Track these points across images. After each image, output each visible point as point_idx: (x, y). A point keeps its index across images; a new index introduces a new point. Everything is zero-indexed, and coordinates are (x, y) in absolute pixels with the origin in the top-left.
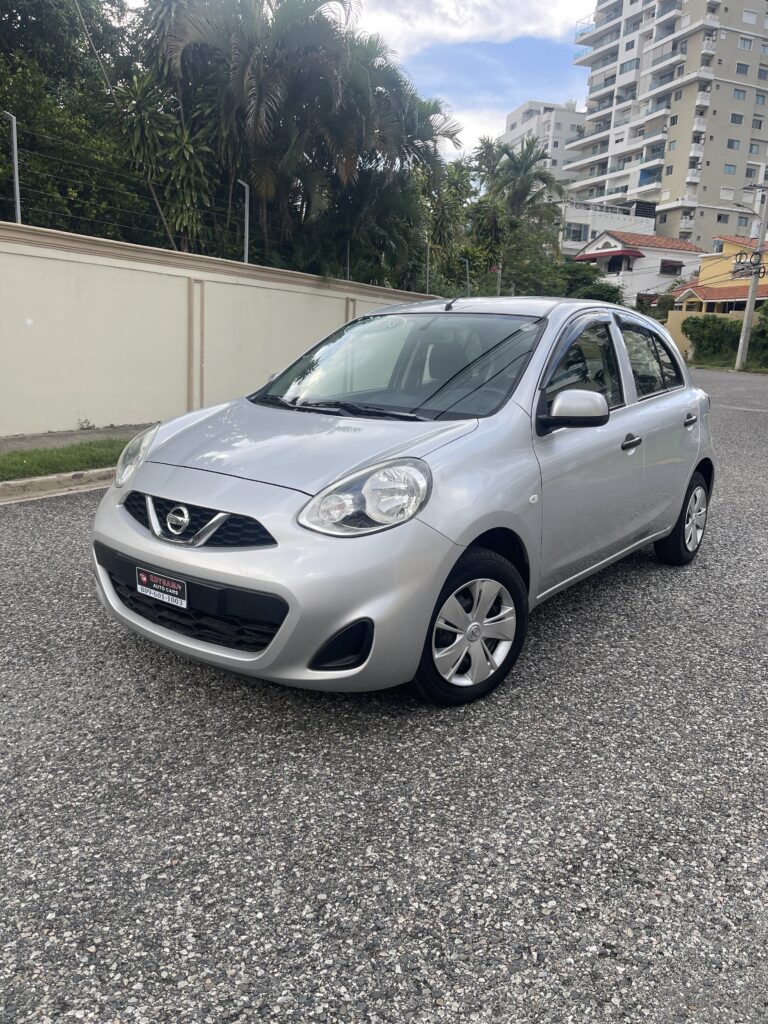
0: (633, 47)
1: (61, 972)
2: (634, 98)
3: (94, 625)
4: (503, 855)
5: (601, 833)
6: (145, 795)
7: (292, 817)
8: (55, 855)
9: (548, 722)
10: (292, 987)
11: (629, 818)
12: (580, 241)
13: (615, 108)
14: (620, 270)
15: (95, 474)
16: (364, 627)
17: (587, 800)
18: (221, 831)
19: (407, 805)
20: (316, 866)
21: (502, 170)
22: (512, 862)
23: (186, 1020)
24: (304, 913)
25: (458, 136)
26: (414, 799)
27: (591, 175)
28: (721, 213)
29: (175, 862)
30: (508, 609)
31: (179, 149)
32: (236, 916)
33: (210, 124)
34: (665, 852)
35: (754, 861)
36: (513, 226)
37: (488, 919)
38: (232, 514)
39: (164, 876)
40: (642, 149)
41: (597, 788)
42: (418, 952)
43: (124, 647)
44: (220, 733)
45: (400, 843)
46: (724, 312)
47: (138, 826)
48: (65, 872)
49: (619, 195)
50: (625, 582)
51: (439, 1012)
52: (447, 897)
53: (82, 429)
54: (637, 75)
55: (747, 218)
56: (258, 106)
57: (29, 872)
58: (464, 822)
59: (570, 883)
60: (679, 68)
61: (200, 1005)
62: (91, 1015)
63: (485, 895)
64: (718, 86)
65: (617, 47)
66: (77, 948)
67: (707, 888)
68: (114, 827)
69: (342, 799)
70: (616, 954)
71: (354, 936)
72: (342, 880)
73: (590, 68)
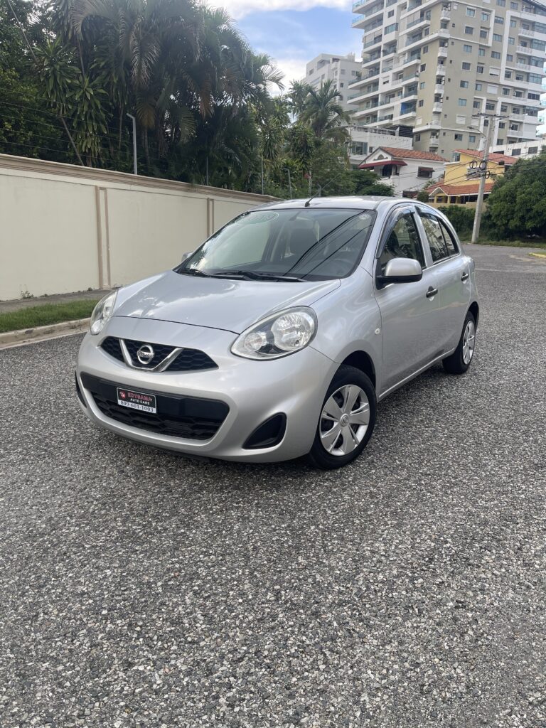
0: (393, 15)
1: (121, 644)
2: (395, 51)
3: (75, 431)
4: (384, 555)
5: (442, 538)
6: (144, 536)
7: (245, 543)
8: (96, 575)
9: (396, 476)
10: (272, 639)
11: (458, 529)
12: (361, 154)
13: (382, 58)
14: (391, 174)
15: (42, 330)
16: (280, 419)
17: (430, 520)
18: (201, 554)
19: (317, 531)
20: (269, 570)
21: (308, 103)
22: (391, 559)
23: (211, 664)
24: (268, 597)
25: (281, 81)
26: (320, 526)
27: (367, 107)
28: (457, 133)
29: (177, 574)
30: (365, 405)
31: (82, 91)
32: (226, 602)
33: (104, 73)
34: (483, 547)
35: (538, 548)
36: (318, 144)
37: (384, 592)
38: (185, 349)
39: (172, 582)
40: (401, 89)
41: (434, 513)
42: (345, 613)
43: (100, 445)
44: (183, 494)
45: (318, 553)
46: (462, 203)
47: (146, 555)
48: (106, 585)
49: (387, 121)
50: (426, 386)
51: (366, 646)
52: (355, 582)
53: (24, 298)
54: (397, 35)
55: (474, 137)
56: (140, 60)
57: (82, 587)
58: (356, 538)
59: (429, 568)
60: (426, 30)
61: (217, 655)
62: (148, 668)
63: (379, 579)
64: (453, 43)
65: (382, 15)
66: (128, 629)
67: (512, 565)
68: (130, 556)
69: (275, 530)
70: (465, 606)
71: (303, 608)
72: (287, 577)
73: (364, 30)
